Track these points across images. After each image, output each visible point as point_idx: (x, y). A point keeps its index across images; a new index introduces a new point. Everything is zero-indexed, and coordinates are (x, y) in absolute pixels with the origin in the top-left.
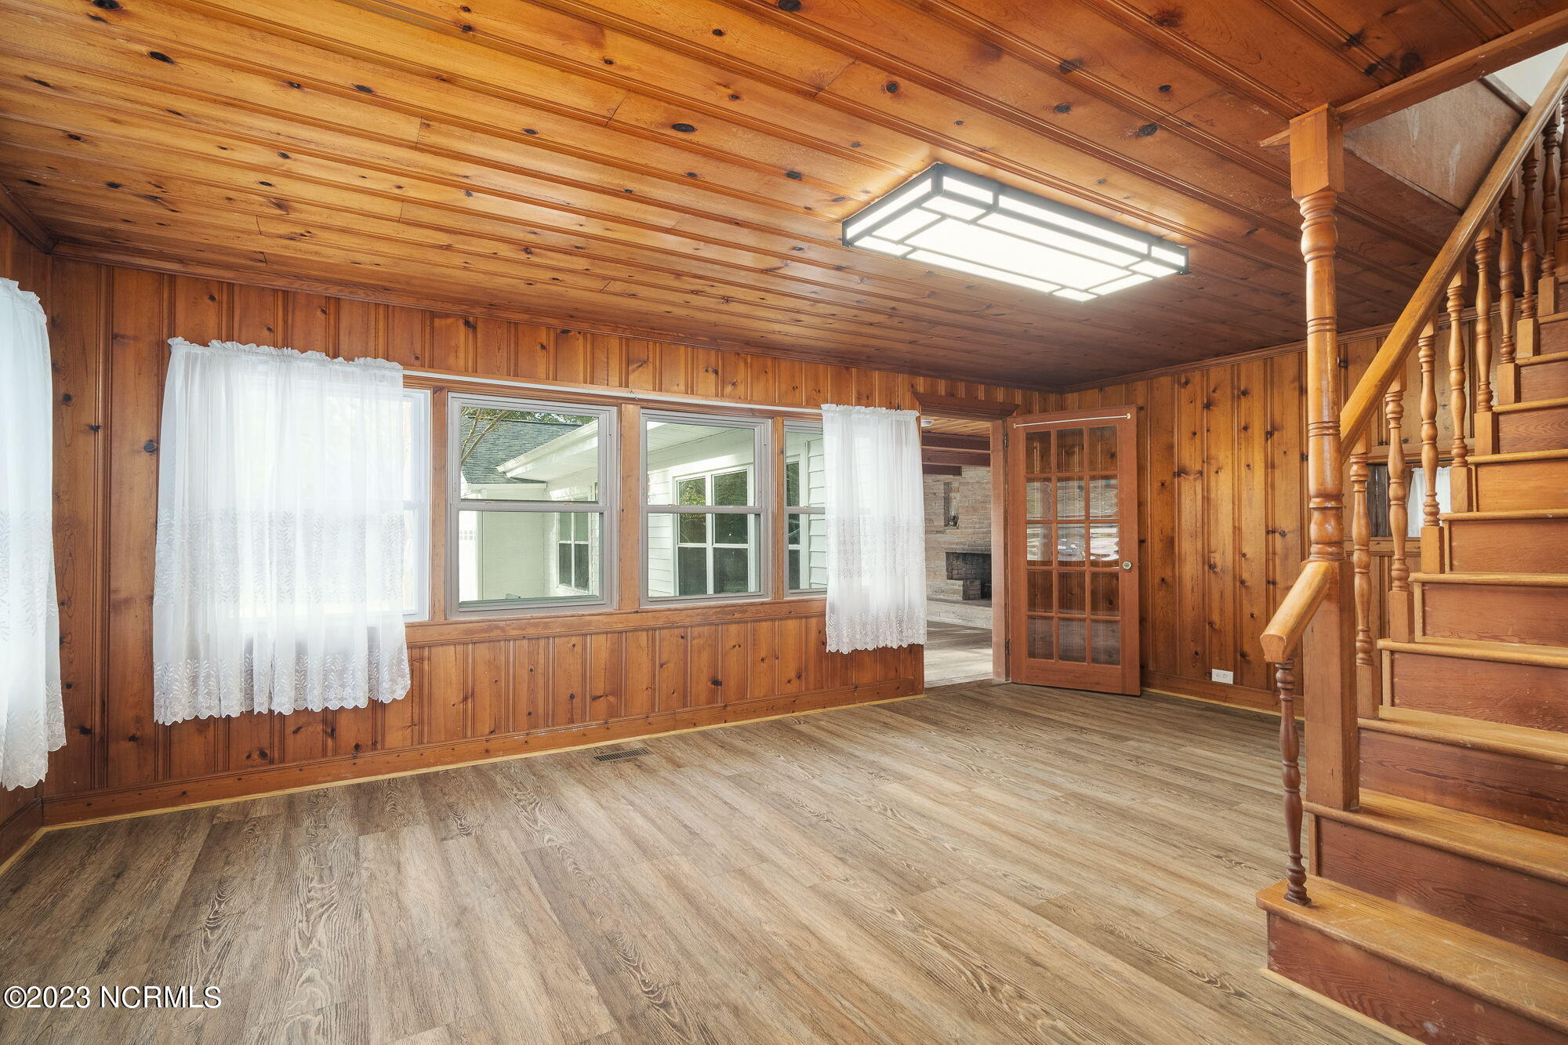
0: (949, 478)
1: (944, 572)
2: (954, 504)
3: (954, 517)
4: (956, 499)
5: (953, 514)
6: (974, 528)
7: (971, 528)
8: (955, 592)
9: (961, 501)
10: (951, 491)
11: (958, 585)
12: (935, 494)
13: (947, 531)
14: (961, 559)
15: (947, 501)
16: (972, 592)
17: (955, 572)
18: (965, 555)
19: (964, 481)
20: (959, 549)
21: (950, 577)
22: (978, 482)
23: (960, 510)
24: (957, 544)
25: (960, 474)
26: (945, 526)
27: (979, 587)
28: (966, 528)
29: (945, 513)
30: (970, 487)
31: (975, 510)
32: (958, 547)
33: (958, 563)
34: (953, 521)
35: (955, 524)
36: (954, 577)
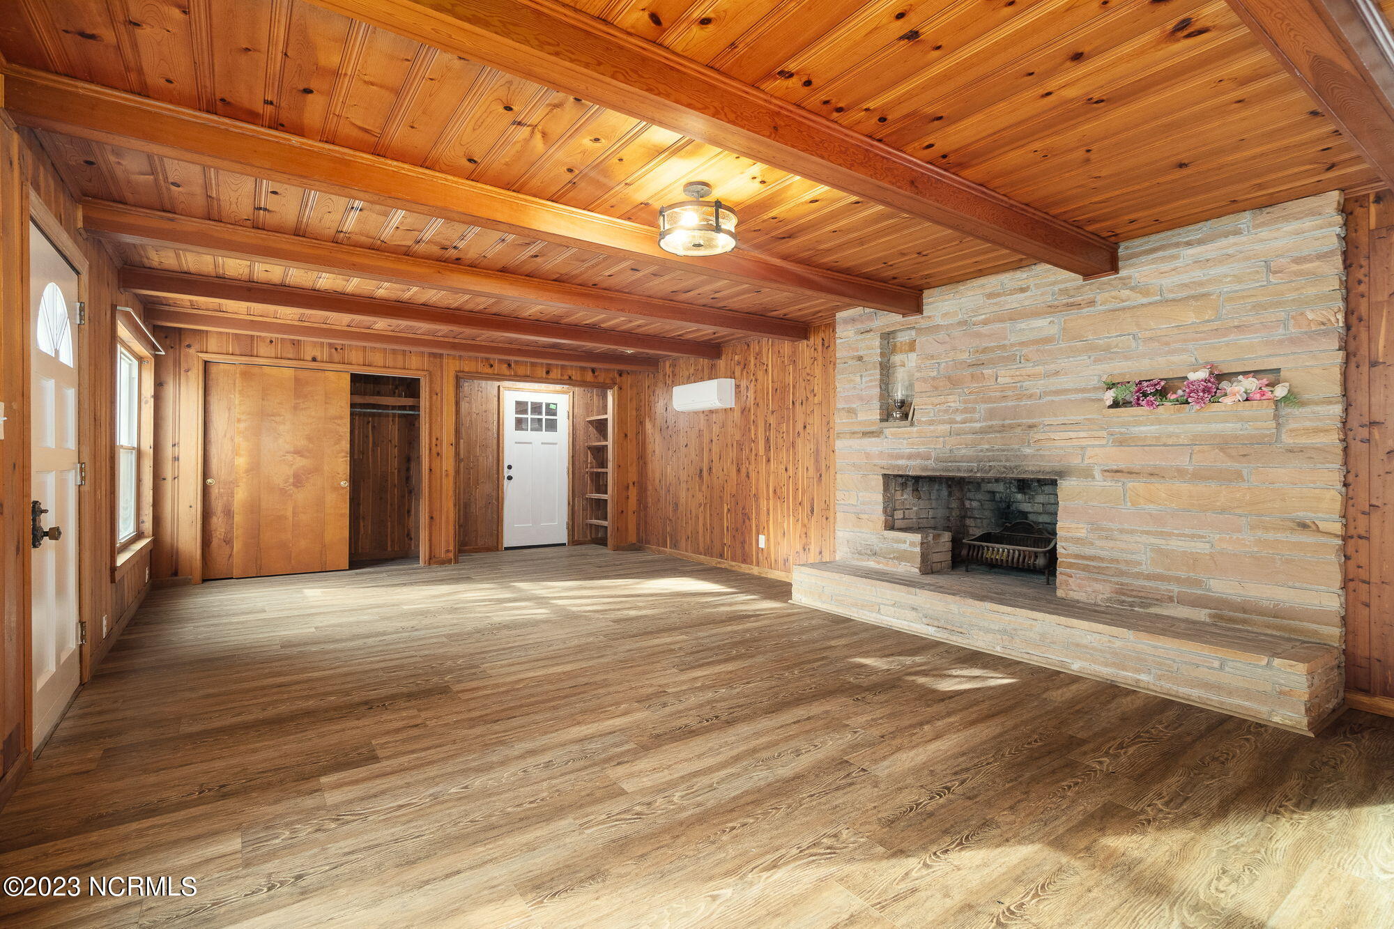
0: (890, 319)
1: (879, 516)
2: (900, 375)
3: (903, 403)
4: (907, 366)
5: (899, 395)
6: (952, 422)
7: (944, 422)
8: (901, 557)
9: (919, 369)
10: (894, 350)
11: (911, 542)
12: (860, 358)
13: (887, 431)
14: (909, 489)
15: (886, 370)
16: (936, 558)
17: (898, 514)
18: (917, 479)
19: (931, 324)
20: (914, 468)
21: (890, 527)
22: (961, 323)
23: (918, 387)
24: (910, 457)
25: (918, 309)
26: (882, 420)
27: (949, 545)
28: (931, 423)
29: (882, 397)
30: (942, 336)
31: (954, 382)
32: (912, 463)
33: (906, 497)
34: (903, 410)
35: (905, 416)
36: (898, 524)
